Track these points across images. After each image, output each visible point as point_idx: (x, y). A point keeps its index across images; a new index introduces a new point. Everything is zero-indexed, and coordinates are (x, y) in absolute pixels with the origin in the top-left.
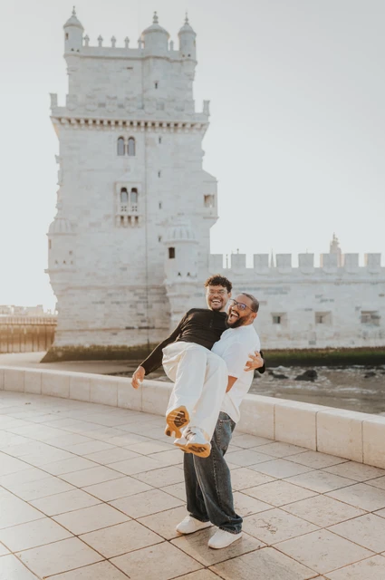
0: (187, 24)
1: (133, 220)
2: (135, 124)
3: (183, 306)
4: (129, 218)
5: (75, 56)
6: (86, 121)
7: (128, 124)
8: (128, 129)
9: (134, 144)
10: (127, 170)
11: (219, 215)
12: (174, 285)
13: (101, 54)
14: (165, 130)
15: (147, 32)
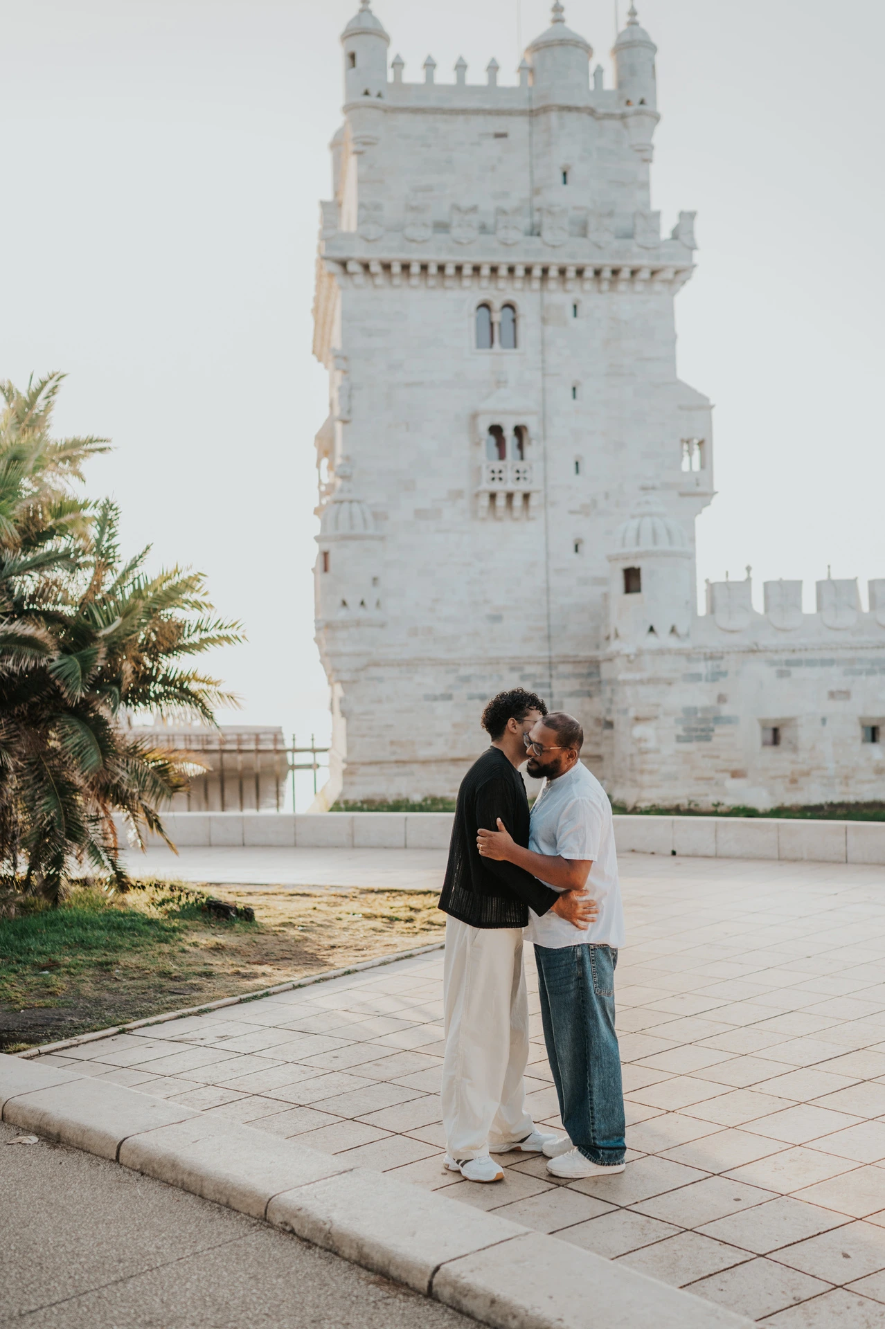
0: (633, 23)
1: (518, 501)
2: (520, 272)
3: (658, 705)
4: (510, 496)
5: (375, 107)
6: (406, 267)
7: (503, 271)
8: (502, 284)
9: (514, 321)
10: (500, 383)
11: (716, 488)
12: (639, 653)
13: (432, 103)
14: (588, 286)
15: (539, 47)
